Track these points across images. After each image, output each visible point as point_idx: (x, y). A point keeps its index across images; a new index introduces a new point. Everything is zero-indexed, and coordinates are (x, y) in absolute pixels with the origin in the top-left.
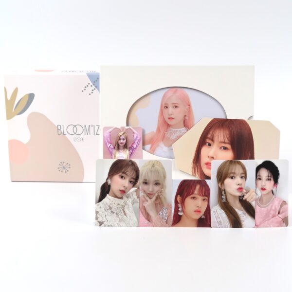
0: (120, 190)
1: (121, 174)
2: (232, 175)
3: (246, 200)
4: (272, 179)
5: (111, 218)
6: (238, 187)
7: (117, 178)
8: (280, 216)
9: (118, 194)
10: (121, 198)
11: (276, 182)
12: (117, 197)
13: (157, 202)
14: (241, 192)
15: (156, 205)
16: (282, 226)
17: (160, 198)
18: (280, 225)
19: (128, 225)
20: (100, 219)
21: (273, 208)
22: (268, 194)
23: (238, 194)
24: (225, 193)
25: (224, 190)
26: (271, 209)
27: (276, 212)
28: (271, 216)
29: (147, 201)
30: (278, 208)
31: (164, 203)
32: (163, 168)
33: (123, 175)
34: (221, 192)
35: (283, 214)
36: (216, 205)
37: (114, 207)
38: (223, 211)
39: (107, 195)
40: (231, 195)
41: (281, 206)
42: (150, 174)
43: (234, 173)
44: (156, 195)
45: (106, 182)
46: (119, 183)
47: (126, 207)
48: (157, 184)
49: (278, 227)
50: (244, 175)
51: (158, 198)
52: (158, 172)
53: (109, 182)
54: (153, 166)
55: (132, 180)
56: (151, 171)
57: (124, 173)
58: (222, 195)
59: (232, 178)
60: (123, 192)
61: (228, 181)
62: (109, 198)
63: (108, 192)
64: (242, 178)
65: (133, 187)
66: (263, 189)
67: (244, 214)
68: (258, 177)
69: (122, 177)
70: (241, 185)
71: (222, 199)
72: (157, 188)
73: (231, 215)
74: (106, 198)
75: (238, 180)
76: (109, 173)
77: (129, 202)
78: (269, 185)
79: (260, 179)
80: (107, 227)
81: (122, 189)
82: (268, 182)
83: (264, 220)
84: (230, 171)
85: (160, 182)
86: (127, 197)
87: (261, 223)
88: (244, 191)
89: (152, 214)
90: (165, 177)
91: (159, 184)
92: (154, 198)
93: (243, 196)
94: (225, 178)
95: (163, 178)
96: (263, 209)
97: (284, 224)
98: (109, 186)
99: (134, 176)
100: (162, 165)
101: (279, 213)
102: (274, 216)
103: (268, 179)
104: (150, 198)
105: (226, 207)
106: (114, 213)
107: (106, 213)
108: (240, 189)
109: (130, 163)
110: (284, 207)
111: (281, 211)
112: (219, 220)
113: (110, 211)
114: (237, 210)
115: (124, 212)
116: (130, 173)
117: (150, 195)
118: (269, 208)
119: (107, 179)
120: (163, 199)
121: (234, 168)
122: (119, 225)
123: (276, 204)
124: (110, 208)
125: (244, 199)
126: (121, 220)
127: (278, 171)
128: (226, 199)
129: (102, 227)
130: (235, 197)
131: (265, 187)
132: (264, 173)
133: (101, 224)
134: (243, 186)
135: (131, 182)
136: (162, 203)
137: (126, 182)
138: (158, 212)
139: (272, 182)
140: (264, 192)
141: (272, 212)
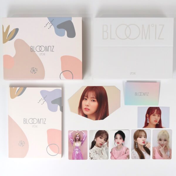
0: (100, 144)
1: (100, 137)
2: (140, 136)
3: (146, 147)
4: (122, 138)
5: (96, 156)
6: (143, 141)
7: (99, 138)
8: (126, 154)
9: (99, 145)
10: (101, 147)
11: (124, 140)
12: (98, 147)
13: (166, 148)
14: (144, 143)
15: (165, 149)
16: (127, 159)
17: (167, 147)
18: (126, 158)
19: (104, 159)
20: (91, 157)
21: (123, 151)
22: (120, 145)
23: (143, 144)
24: (137, 144)
25: (137, 143)
26: (122, 152)
27: (124, 153)
28: (122, 154)
29: (161, 148)
30: (125, 151)
31: (168, 149)
32: (168, 134)
33: (101, 137)
34: (136, 144)
35: (127, 154)
36: (133, 149)
37: (97, 151)
38: (136, 152)
39: (95, 146)
40: (140, 145)
41: (126, 150)
42: (162, 136)
43: (141, 135)
44: (165, 145)
45: (94, 140)
46: (99, 141)
47: (103, 151)
48: (165, 140)
49: (125, 159)
50: (145, 136)
51: (166, 147)
52: (166, 135)
53: (95, 140)
54: (164, 132)
55: (105, 139)
56: (163, 135)
57: (102, 136)
58: (136, 145)
59: (140, 137)
60: (101, 144)
61: (138, 139)
62: (95, 147)
63: (95, 145)
64: (144, 137)
65: (106, 142)
66: (118, 143)
67: (146, 153)
68: (116, 138)
69: (101, 138)
70: (144, 140)
71: (136, 146)
72: (165, 142)
73: (140, 154)
74: (94, 147)
75: (143, 138)
76: (95, 136)
77: (104, 149)
78: (121, 141)
79: (117, 139)
80: (94, 160)
81: (101, 143)
82: (120, 140)
83: (119, 157)
84: (139, 134)
85: (167, 140)
86: (103, 147)
87: (117, 158)
88: (146, 143)
89: (163, 153)
90: (169, 137)
91: (166, 140)
92: (164, 147)
93: (145, 145)
94: (137, 137)
95: (168, 137)
96: (118, 151)
97: (128, 158)
98: (95, 142)
99: (106, 137)
100: (168, 132)
101: (125, 153)
102: (123, 155)
103: (120, 139)
104: (162, 147)
105: (138, 150)
106: (97, 154)
107: (94, 154)
108: (144, 142)
109: (104, 132)
110: (128, 150)
111: (126, 152)
112: (134, 156)
113: (96, 153)
114: (142, 151)
115: (102, 153)
116: (105, 136)
117: (162, 145)
118: (121, 151)
119: (94, 139)
120: (168, 147)
121: (141, 133)
122: (100, 159)
123: (124, 150)
124: (96, 152)
125: (146, 146)
126: (101, 157)
127: (124, 135)
128: (138, 147)
129: (92, 160)
130: (141, 145)
131: (119, 142)
132: (119, 136)
133: (92, 158)
134: (145, 141)
135: (105, 140)
136: (167, 149)
137: (102, 140)
138: (165, 153)
139: (122, 140)
140: (119, 144)
141: (122, 153)
